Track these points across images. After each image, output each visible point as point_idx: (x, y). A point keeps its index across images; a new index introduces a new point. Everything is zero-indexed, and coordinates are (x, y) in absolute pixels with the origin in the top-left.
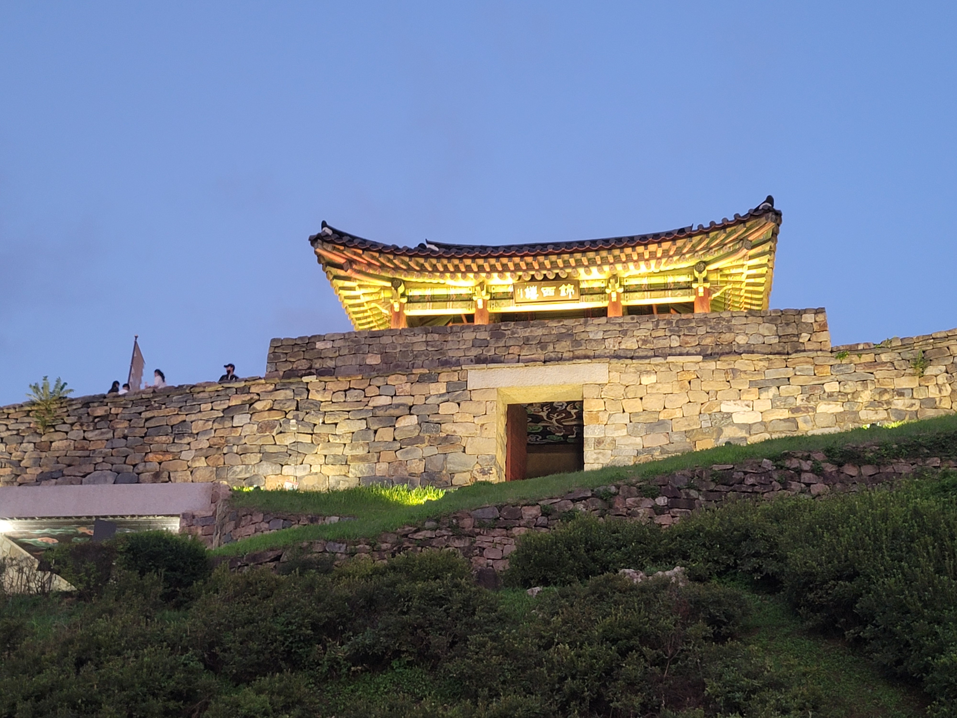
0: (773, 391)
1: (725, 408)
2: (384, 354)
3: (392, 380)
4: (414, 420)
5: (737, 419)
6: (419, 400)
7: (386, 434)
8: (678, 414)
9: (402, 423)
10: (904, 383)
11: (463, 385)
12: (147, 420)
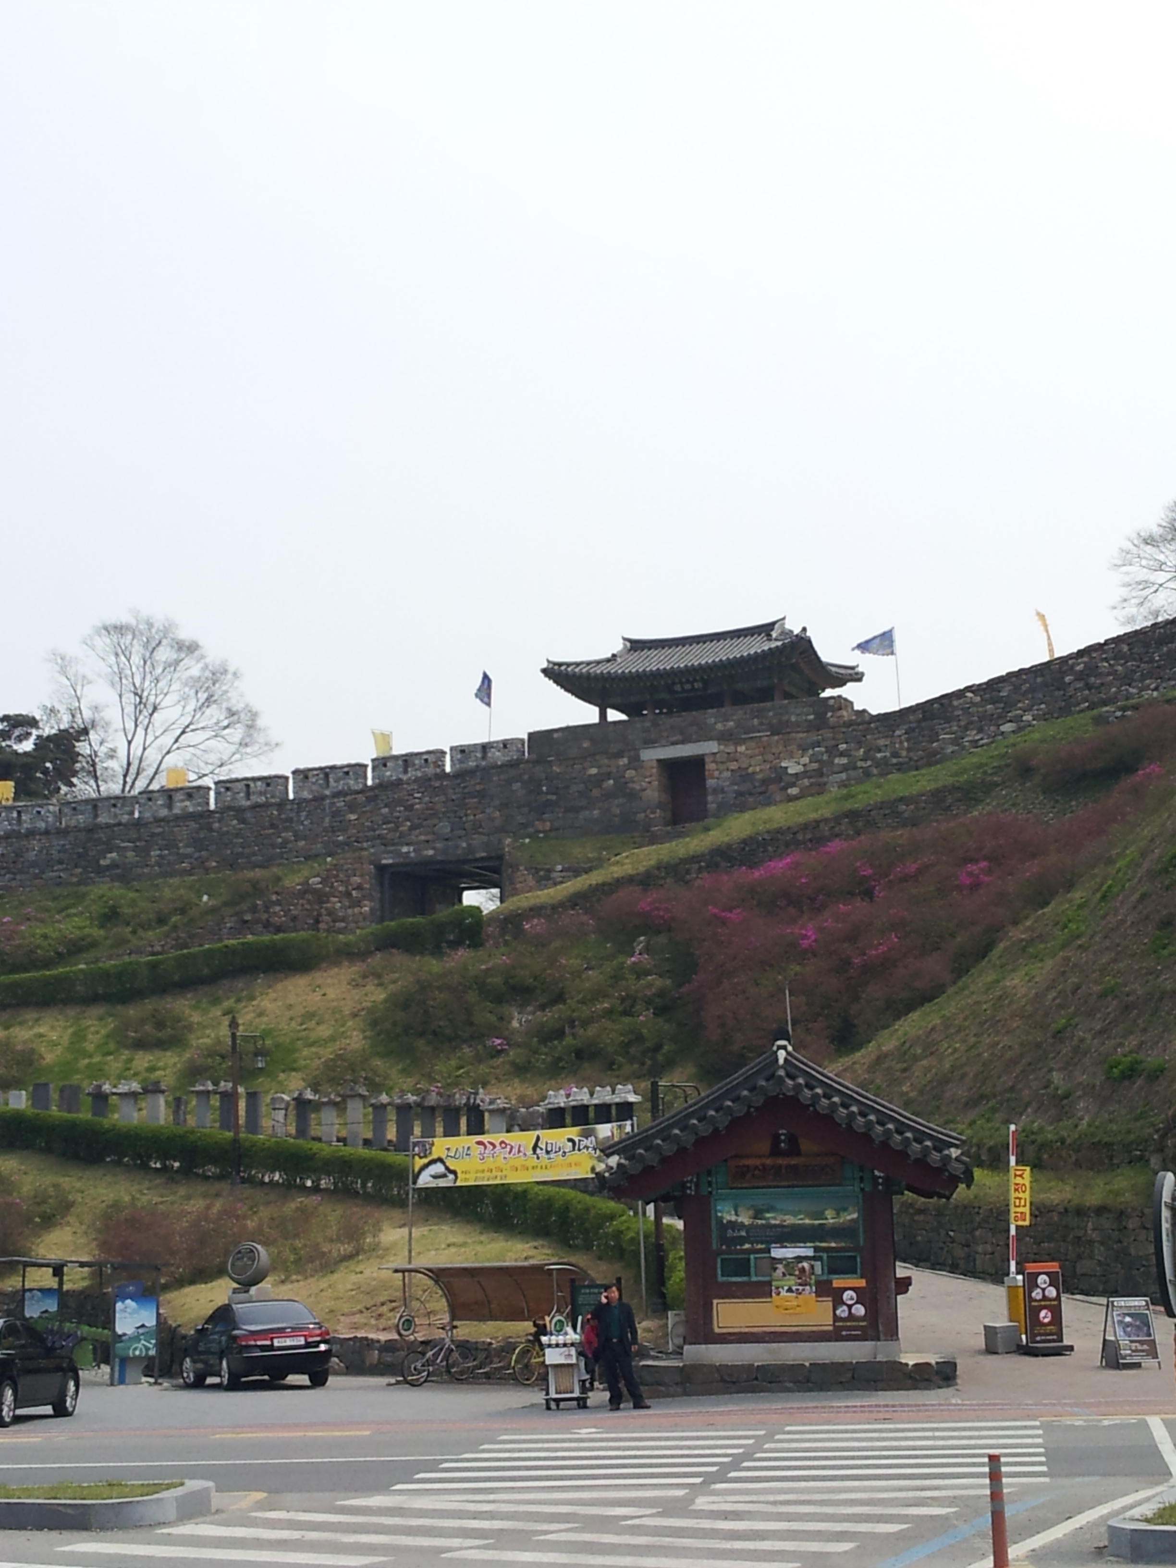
0: (810, 752)
1: (783, 765)
2: (592, 740)
3: (598, 757)
4: (611, 782)
5: (790, 771)
6: (614, 770)
7: (596, 793)
8: (758, 769)
9: (605, 785)
10: (882, 742)
11: (637, 758)
12: (465, 787)
